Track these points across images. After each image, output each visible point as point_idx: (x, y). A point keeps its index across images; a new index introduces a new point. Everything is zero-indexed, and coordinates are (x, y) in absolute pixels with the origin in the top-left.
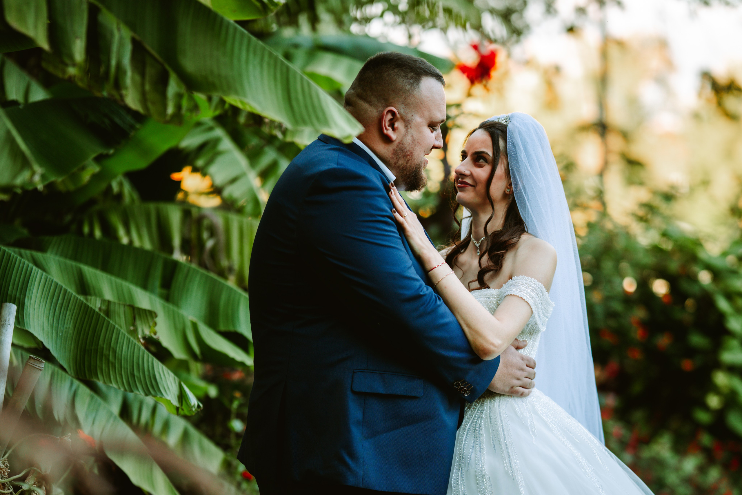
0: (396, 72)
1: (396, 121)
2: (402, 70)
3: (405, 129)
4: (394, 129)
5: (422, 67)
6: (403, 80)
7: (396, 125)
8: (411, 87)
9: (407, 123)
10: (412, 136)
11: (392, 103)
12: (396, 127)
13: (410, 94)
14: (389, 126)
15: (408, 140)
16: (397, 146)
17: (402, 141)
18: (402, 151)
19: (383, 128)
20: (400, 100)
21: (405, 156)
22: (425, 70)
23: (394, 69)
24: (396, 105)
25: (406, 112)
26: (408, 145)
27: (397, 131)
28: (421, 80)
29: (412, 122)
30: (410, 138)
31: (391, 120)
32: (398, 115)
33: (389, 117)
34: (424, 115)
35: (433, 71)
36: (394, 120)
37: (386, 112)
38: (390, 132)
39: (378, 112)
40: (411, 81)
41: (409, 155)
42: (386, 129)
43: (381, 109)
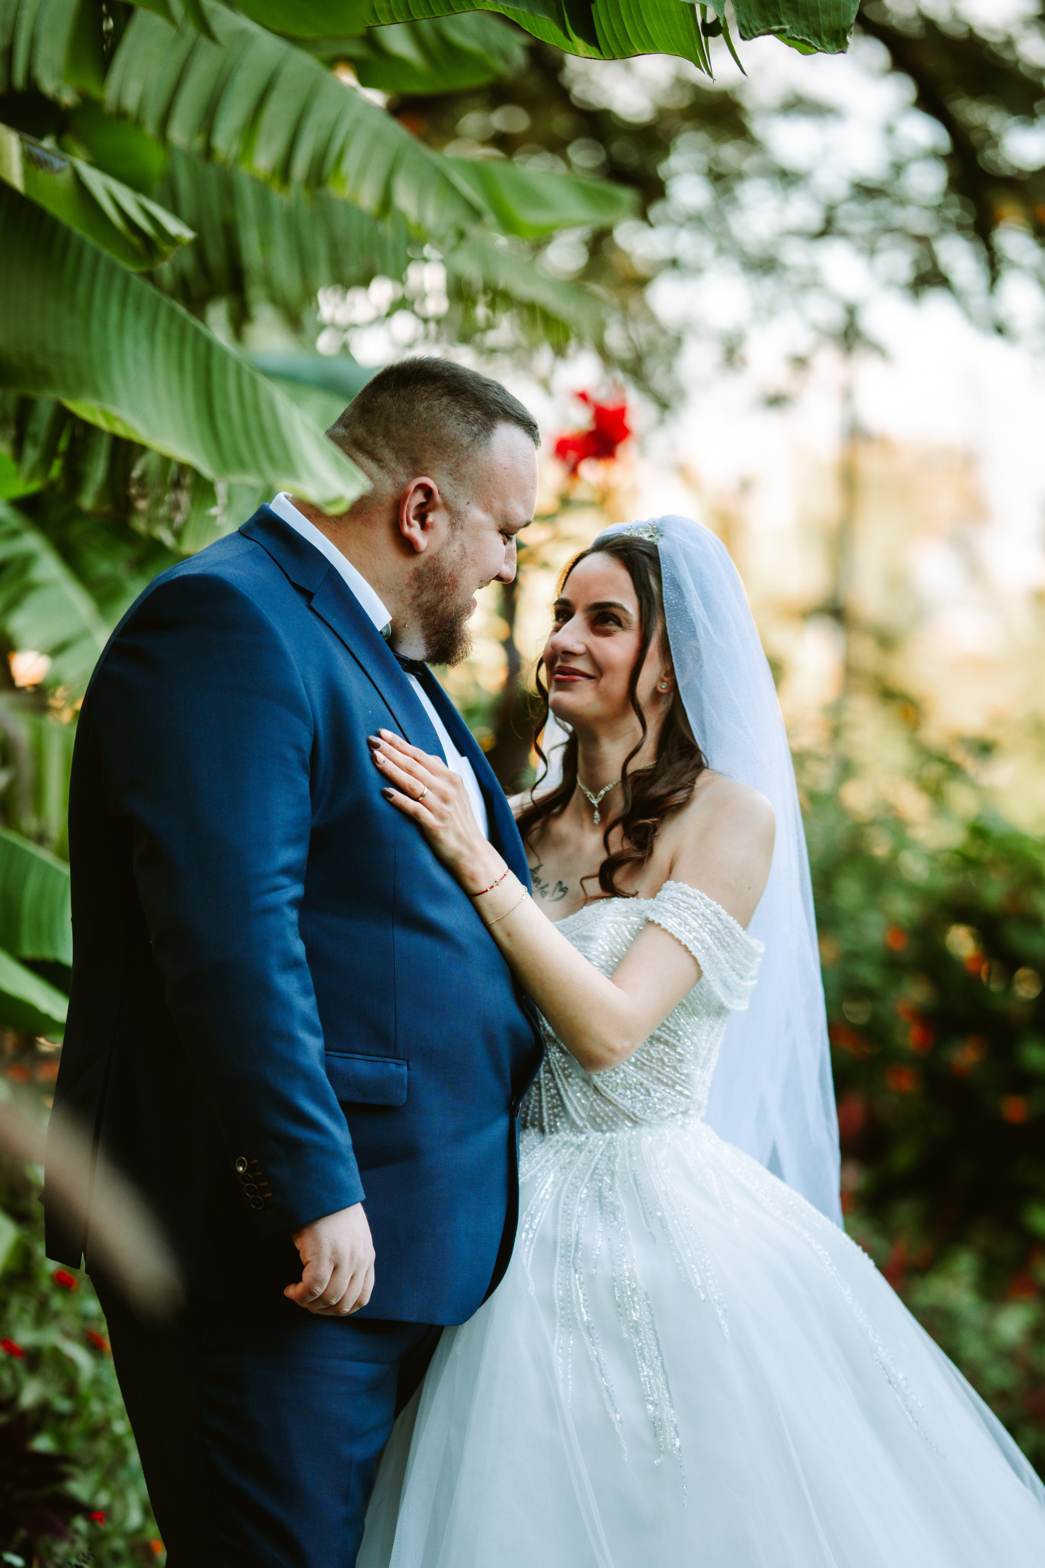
0: (445, 403)
1: (430, 511)
2: (458, 402)
3: (449, 529)
4: (424, 526)
5: (500, 400)
6: (459, 425)
7: (431, 518)
8: (473, 440)
9: (455, 517)
10: (462, 545)
11: (427, 468)
12: (431, 523)
13: (469, 457)
14: (414, 518)
15: (452, 554)
16: (426, 564)
17: (438, 553)
18: (435, 574)
19: (402, 520)
20: (445, 465)
21: (440, 585)
22: (504, 409)
23: (442, 396)
24: (436, 476)
25: (456, 494)
26: (450, 563)
27: (430, 530)
28: (495, 428)
29: (466, 517)
30: (456, 550)
31: (421, 506)
32: (438, 498)
33: (419, 498)
34: (492, 507)
35: (521, 412)
36: (428, 507)
37: (412, 487)
38: (414, 531)
39: (394, 484)
40: (473, 428)
41: (448, 584)
42: (409, 523)
43: (403, 478)
